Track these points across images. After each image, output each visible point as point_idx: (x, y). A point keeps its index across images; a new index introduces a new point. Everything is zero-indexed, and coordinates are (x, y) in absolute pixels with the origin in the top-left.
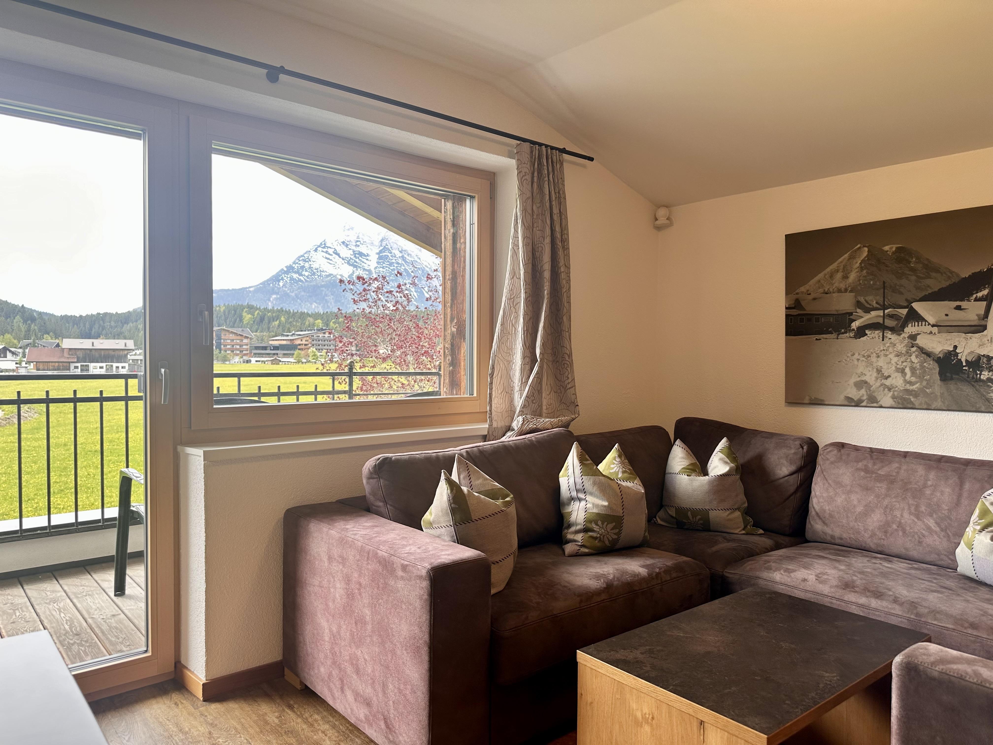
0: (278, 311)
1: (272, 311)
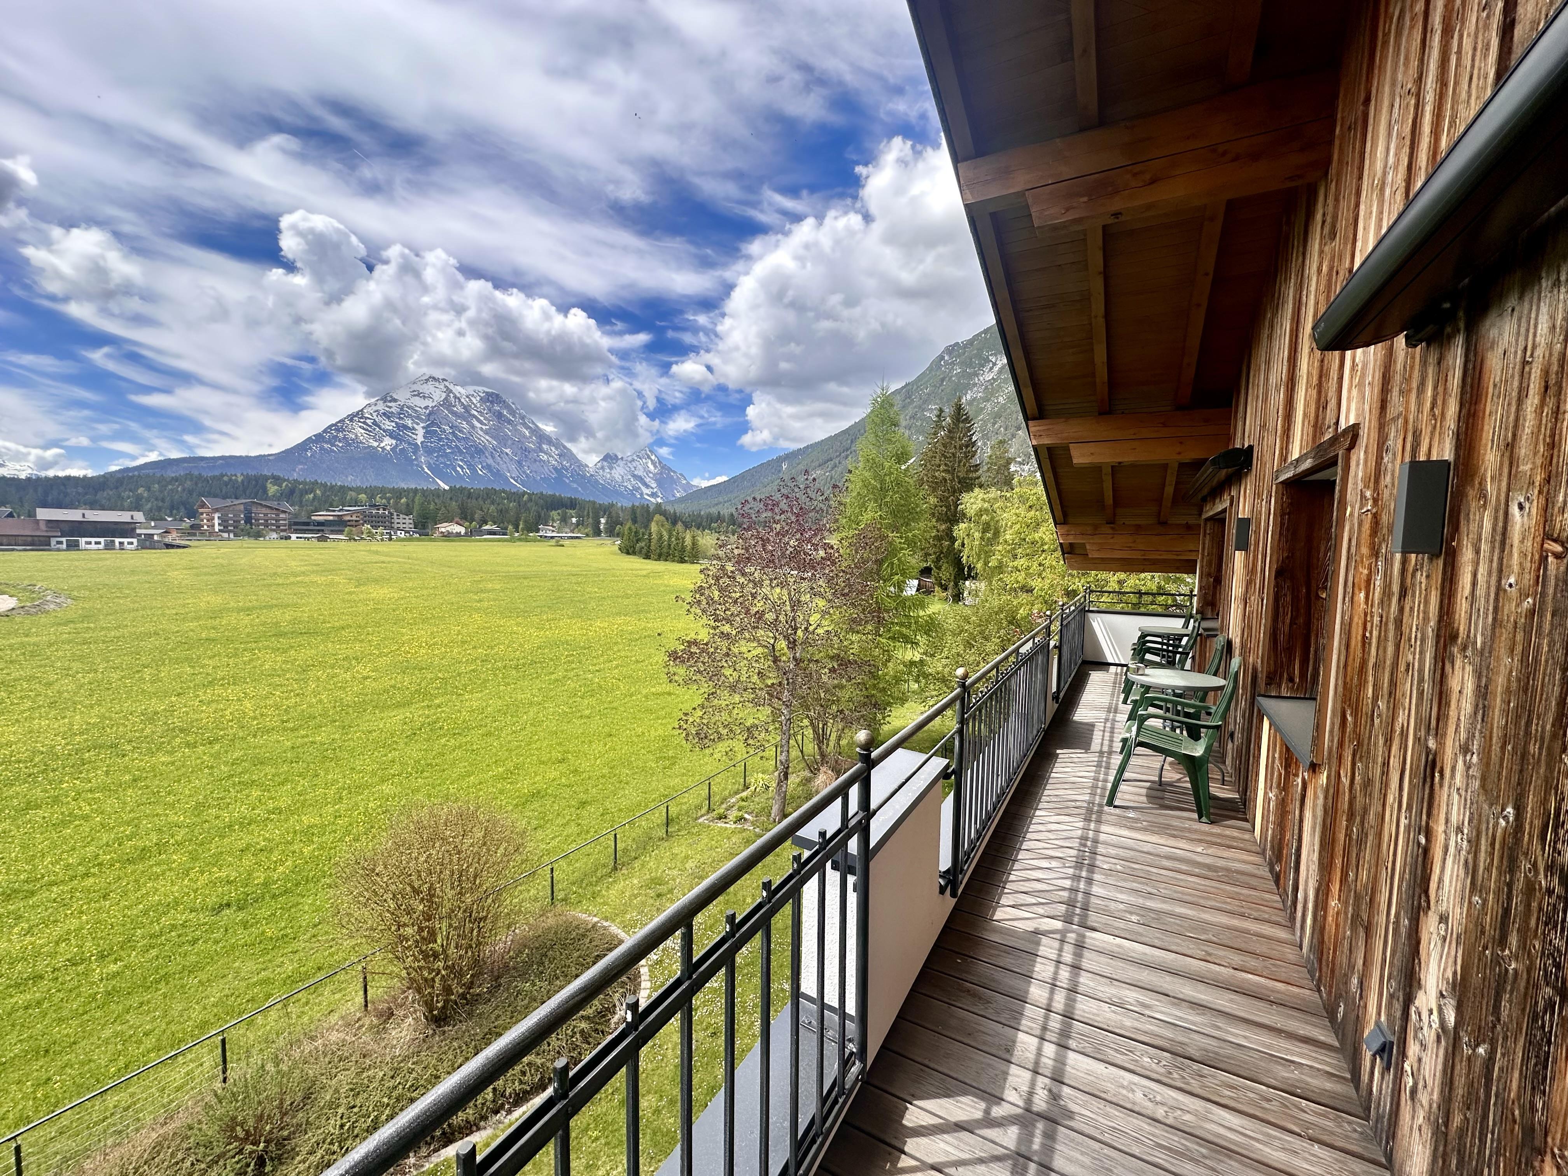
0: (313, 483)
1: (304, 483)
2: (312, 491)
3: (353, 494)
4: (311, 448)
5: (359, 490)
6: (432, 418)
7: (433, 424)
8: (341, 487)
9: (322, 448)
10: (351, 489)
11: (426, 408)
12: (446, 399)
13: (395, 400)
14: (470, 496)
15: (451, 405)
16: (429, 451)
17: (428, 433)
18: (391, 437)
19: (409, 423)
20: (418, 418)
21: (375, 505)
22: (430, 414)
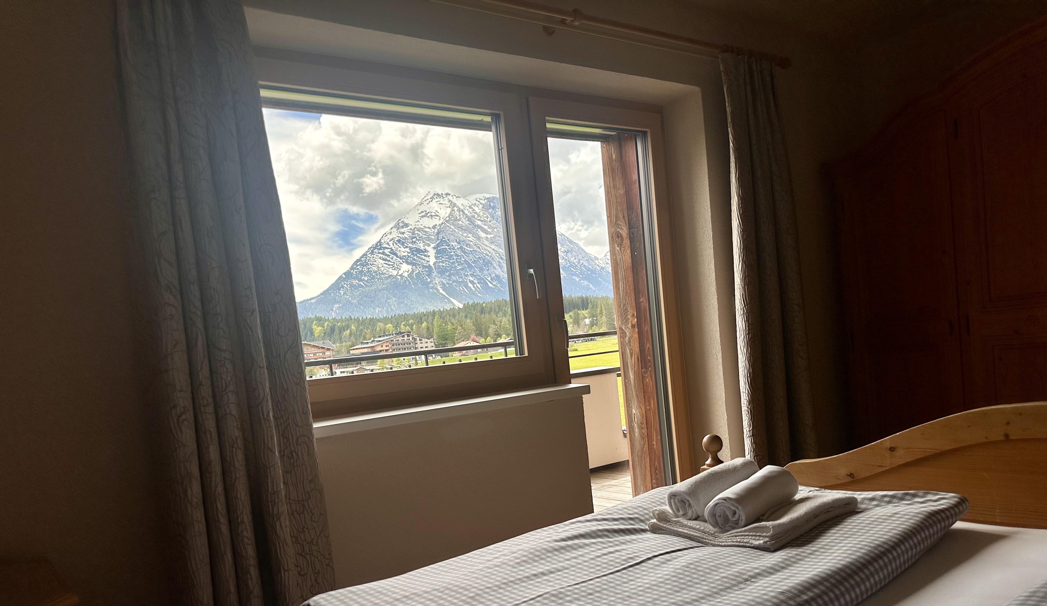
2: (348, 327)
3: (381, 324)
4: (343, 287)
5: (386, 320)
6: (440, 237)
7: (442, 242)
8: (371, 320)
9: (352, 286)
10: (379, 320)
11: (434, 227)
12: (451, 214)
13: (407, 225)
14: (482, 311)
15: (456, 220)
16: (442, 272)
17: (439, 252)
18: (408, 263)
19: (421, 246)
20: (429, 239)
21: (401, 333)
22: (438, 233)
